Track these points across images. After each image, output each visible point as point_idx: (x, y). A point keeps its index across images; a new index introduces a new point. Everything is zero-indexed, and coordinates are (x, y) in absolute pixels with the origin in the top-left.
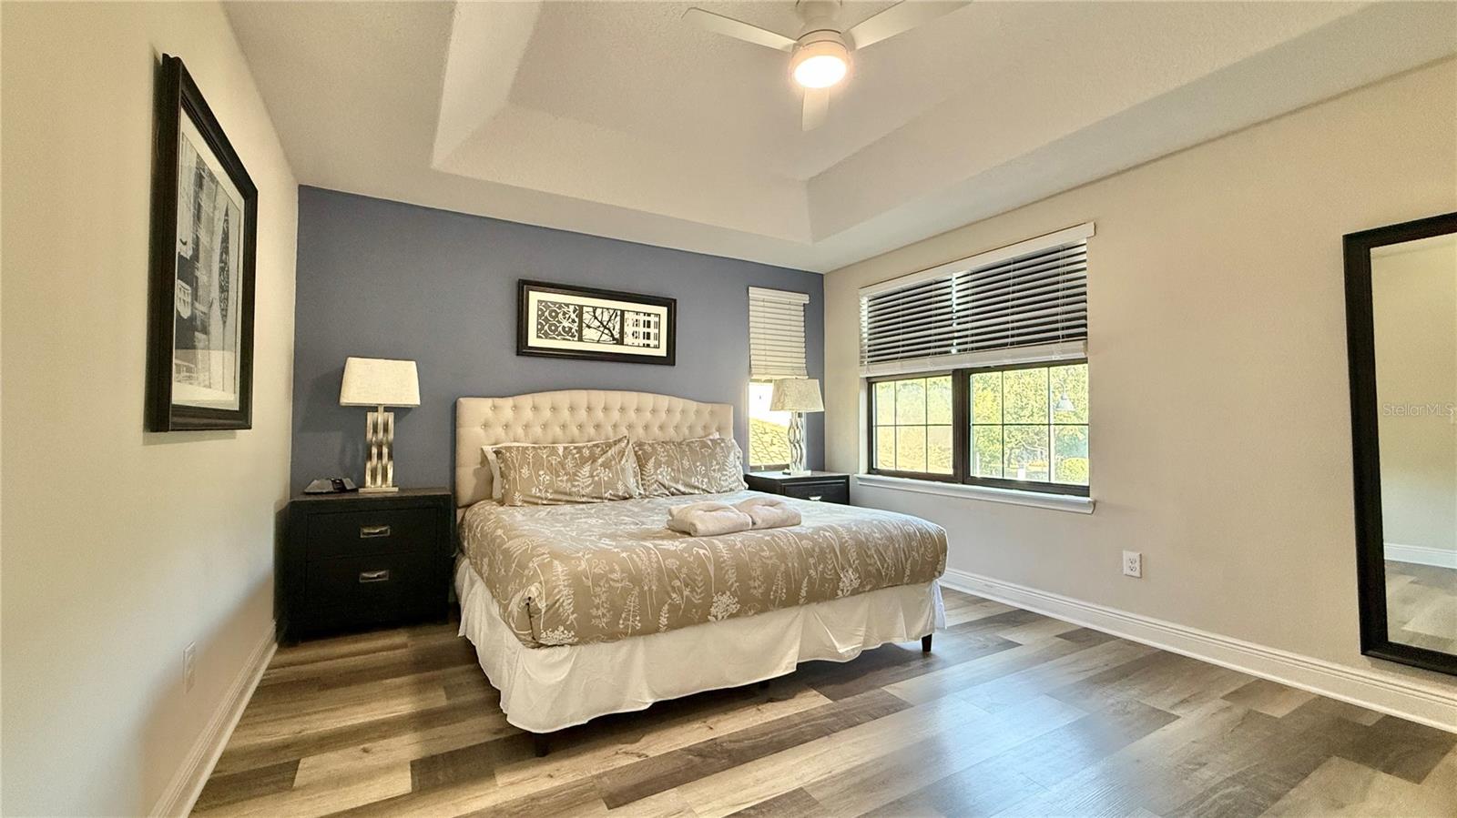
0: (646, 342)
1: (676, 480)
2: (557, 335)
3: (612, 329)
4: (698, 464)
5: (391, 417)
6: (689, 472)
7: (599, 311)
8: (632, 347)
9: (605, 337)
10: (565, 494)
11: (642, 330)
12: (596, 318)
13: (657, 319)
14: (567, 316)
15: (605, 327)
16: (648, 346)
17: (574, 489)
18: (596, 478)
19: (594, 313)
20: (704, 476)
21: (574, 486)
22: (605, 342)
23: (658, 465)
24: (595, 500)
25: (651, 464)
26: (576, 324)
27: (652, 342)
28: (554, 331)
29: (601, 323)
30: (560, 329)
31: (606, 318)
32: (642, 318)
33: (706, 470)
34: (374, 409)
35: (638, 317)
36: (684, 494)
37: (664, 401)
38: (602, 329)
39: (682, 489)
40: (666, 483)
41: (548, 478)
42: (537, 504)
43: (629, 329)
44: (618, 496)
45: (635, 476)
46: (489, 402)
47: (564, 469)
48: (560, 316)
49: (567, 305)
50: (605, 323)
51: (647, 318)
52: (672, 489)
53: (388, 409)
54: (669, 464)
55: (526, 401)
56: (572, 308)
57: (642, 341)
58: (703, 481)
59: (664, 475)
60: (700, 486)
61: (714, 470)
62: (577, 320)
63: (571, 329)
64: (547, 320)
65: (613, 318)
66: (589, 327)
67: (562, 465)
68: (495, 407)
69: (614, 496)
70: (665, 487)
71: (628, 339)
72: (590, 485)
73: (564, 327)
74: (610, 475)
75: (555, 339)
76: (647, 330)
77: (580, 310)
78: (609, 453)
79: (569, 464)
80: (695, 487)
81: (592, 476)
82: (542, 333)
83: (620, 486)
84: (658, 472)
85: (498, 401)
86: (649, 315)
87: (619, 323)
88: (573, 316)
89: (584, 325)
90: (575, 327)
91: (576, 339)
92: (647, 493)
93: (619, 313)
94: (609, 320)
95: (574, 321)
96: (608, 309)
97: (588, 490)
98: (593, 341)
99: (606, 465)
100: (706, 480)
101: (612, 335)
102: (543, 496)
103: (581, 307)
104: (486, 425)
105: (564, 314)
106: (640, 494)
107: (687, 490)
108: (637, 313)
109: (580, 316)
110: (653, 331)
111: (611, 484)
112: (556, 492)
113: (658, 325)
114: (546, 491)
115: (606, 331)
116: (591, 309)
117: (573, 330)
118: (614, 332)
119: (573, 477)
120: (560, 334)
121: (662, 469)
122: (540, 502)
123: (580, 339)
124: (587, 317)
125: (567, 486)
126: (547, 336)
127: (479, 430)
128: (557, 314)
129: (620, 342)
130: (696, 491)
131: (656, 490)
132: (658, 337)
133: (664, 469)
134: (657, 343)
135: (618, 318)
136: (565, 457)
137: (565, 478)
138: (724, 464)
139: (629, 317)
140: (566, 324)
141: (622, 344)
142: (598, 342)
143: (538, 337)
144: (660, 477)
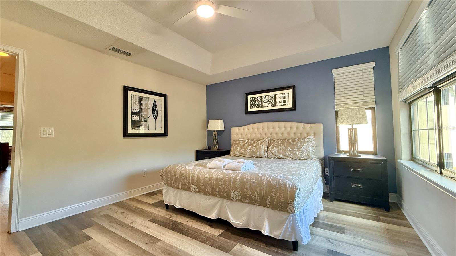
0: (284, 103)
1: (279, 153)
2: (256, 107)
3: (272, 102)
4: (289, 148)
5: (217, 133)
6: (285, 151)
7: (267, 97)
8: (280, 106)
9: (270, 105)
10: (243, 154)
11: (282, 100)
12: (266, 99)
13: (288, 95)
14: (258, 100)
15: (269, 101)
16: (285, 105)
17: (245, 153)
18: (251, 150)
19: (266, 98)
20: (291, 152)
21: (245, 152)
22: (270, 106)
23: (273, 147)
24: (251, 157)
25: (271, 147)
26: (261, 102)
27: (286, 103)
28: (254, 106)
29: (268, 100)
30: (256, 105)
31: (270, 98)
32: (282, 95)
33: (292, 150)
34: (214, 131)
35: (280, 96)
36: (283, 158)
37: (289, 124)
38: (268, 102)
39: (282, 156)
40: (275, 154)
41: (239, 149)
42: (236, 156)
43: (277, 101)
44: (257, 156)
45: (265, 150)
46: (237, 128)
47: (244, 147)
48: (256, 101)
49: (258, 97)
50: (269, 100)
51: (284, 95)
52: (277, 156)
53: (217, 131)
54: (277, 147)
55: (246, 127)
56: (259, 98)
57: (282, 104)
58: (290, 154)
59: (275, 151)
60: (289, 156)
61: (295, 151)
62: (261, 101)
63: (259, 104)
64: (253, 103)
65: (272, 98)
66: (264, 102)
67: (244, 145)
68: (239, 129)
69: (256, 156)
70: (274, 155)
71: (278, 104)
72: (249, 152)
73: (257, 104)
74: (256, 150)
75: (255, 108)
76: (284, 99)
77: (261, 98)
78: (258, 143)
79: (246, 145)
80: (287, 157)
81: (250, 149)
82: (252, 107)
83: (258, 153)
84: (273, 150)
85: (240, 128)
86: (285, 94)
87: (274, 99)
88: (260, 100)
89: (263, 102)
90: (260, 103)
91: (261, 107)
92: (268, 157)
93: (274, 96)
94: (271, 99)
95: (260, 102)
96: (270, 95)
97: (248, 154)
98: (267, 107)
99: (255, 146)
100: (291, 154)
101: (272, 104)
102: (237, 154)
103: (262, 97)
104: (237, 134)
105: (257, 100)
106: (265, 157)
107: (284, 157)
108: (280, 94)
109: (262, 100)
110: (286, 99)
111: (255, 153)
112: (240, 153)
113: (288, 97)
114: (238, 153)
115: (270, 103)
116: (265, 97)
117: (260, 104)
118: (273, 103)
119: (246, 149)
120: (256, 106)
121: (274, 149)
122: (237, 156)
123: (262, 107)
124: (264, 100)
125: (243, 152)
126: (253, 108)
127: (235, 135)
128: (255, 100)
129: (275, 105)
130: (288, 158)
131: (271, 156)
132: (288, 101)
133: (275, 149)
134: (288, 103)
135: (274, 97)
136: (246, 143)
137: (244, 149)
138: (300, 148)
139: (278, 96)
140: (258, 103)
141: (276, 106)
142: (268, 107)
143: (251, 108)
144: (273, 151)
